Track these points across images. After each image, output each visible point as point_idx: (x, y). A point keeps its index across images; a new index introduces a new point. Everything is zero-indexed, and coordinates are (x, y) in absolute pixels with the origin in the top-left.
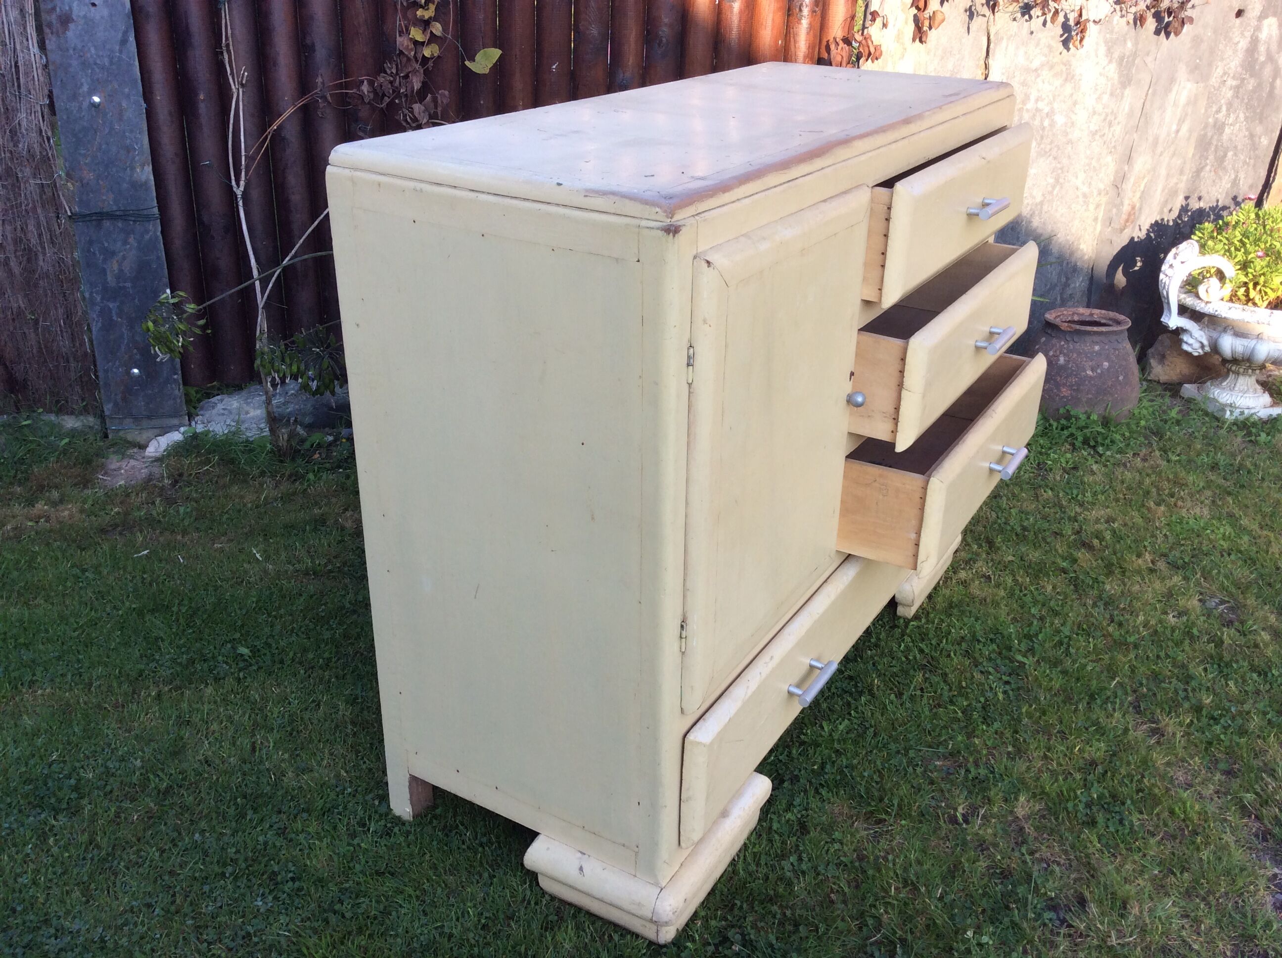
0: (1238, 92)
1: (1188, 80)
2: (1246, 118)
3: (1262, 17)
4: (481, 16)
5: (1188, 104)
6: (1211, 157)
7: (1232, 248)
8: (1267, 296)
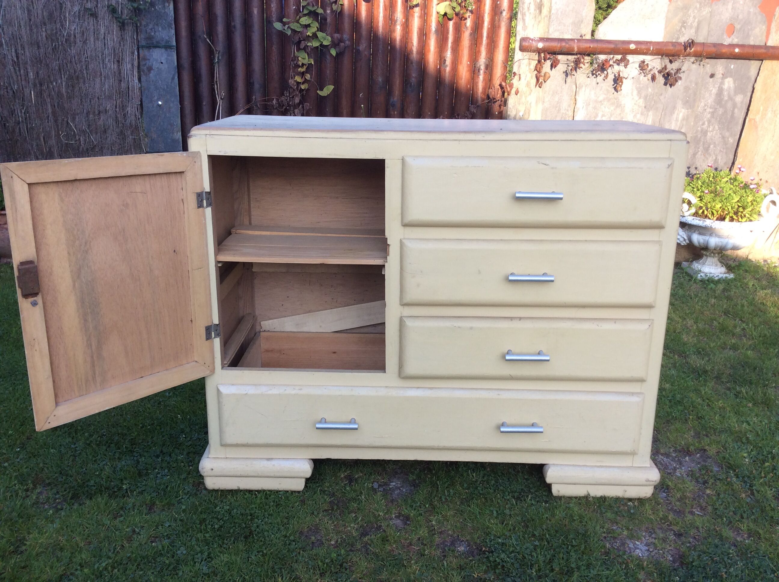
0: (713, 115)
1: (683, 108)
2: (719, 128)
3: (724, 78)
4: (328, 72)
5: (683, 119)
6: (701, 148)
7: (695, 190)
8: (713, 214)
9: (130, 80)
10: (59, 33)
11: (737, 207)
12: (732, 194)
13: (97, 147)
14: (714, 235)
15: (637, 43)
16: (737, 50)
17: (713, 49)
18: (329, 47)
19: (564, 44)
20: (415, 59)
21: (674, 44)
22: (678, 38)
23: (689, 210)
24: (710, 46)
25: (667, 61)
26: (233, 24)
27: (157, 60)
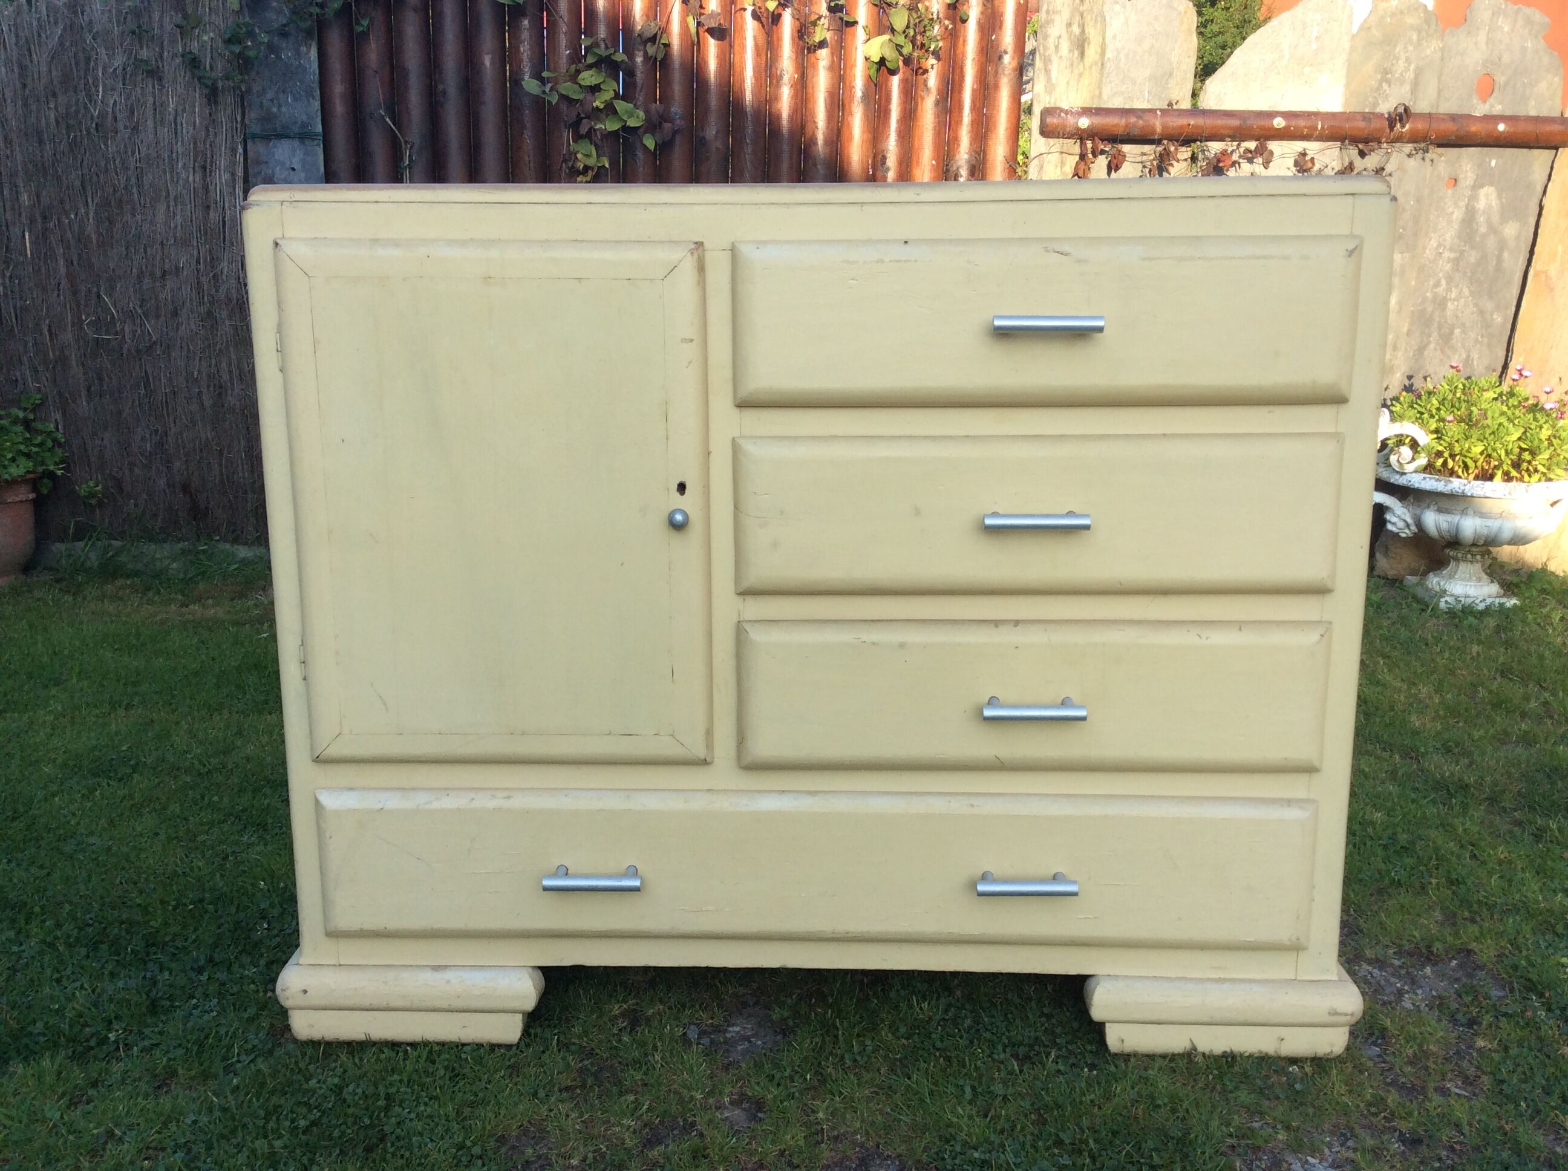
0: (1458, 265)
2: (1472, 293)
3: (1477, 186)
6: (1435, 334)
7: (1426, 416)
8: (1466, 467)
9: (227, 205)
10: (82, 111)
11: (1516, 451)
12: (1506, 424)
13: (158, 347)
14: (1470, 512)
15: (1288, 115)
16: (1501, 127)
17: (1450, 126)
18: (641, 130)
19: (1133, 120)
20: (822, 156)
21: (1366, 117)
22: (1376, 105)
23: (1413, 459)
24: (1443, 120)
25: (1354, 152)
26: (441, 87)
27: (283, 164)
